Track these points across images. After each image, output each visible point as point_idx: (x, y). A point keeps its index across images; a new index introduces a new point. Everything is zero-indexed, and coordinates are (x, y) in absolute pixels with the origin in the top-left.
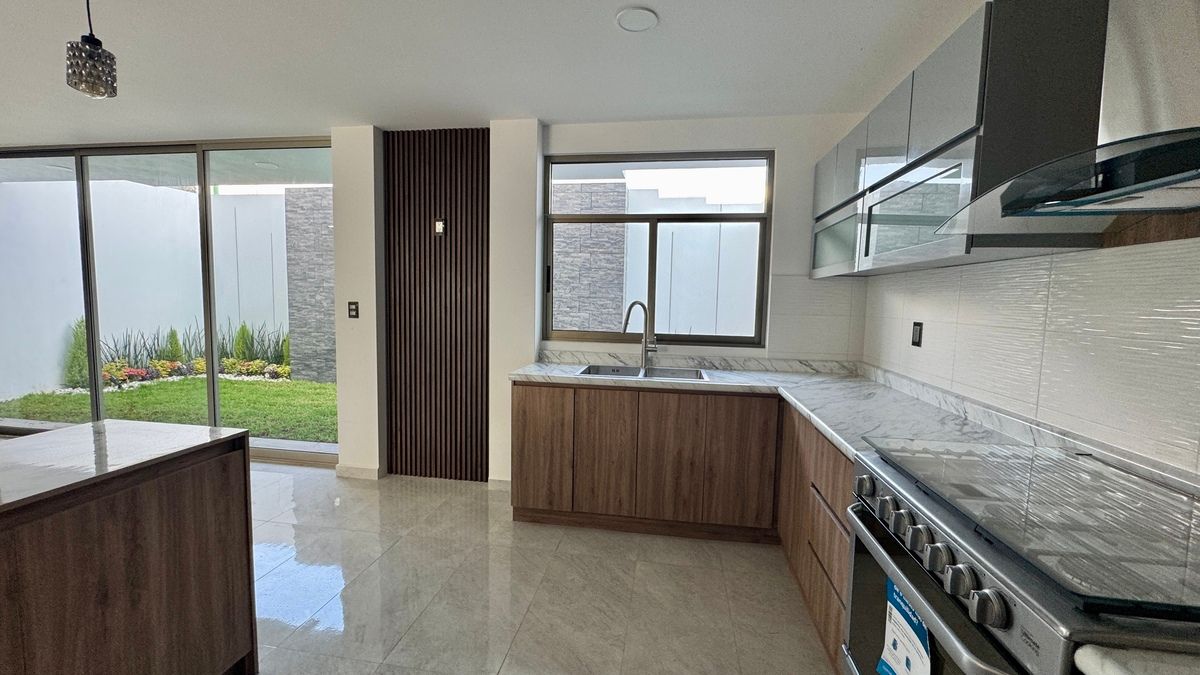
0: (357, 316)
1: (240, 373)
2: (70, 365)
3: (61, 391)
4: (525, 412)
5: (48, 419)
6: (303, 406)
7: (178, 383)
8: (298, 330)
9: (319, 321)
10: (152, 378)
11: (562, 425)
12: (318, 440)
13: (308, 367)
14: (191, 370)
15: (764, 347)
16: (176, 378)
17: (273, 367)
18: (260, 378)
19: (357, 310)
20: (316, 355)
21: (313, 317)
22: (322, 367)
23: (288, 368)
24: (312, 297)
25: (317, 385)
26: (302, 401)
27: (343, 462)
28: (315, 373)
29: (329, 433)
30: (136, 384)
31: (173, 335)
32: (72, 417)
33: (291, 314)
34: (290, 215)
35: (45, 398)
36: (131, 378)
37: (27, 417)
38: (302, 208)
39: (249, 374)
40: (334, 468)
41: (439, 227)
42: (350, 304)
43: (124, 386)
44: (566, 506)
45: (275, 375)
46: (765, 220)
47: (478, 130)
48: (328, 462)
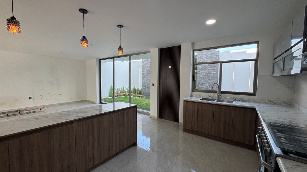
0: (154, 86)
1: (134, 96)
2: (110, 93)
3: (109, 97)
4: (186, 108)
5: (107, 102)
6: (144, 103)
7: (124, 97)
8: (143, 88)
9: (147, 86)
10: (120, 96)
11: (195, 111)
12: (146, 110)
13: (145, 95)
14: (126, 95)
15: (256, 96)
16: (124, 96)
17: (139, 95)
18: (137, 97)
19: (154, 84)
20: (146, 93)
21: (146, 85)
22: (147, 95)
23: (141, 95)
24: (146, 81)
25: (147, 99)
26: (144, 102)
27: (151, 114)
28: (146, 97)
29: (148, 109)
30: (118, 97)
31: (124, 88)
32: (110, 102)
33: (142, 85)
34: (143, 65)
35: (107, 98)
36: (118, 96)
37: (105, 101)
38: (145, 63)
39: (135, 96)
40: (149, 115)
41: (170, 67)
42: (153, 83)
43: (117, 97)
44: (195, 130)
45: (139, 97)
46: (256, 60)
47: (178, 46)
48: (148, 114)
